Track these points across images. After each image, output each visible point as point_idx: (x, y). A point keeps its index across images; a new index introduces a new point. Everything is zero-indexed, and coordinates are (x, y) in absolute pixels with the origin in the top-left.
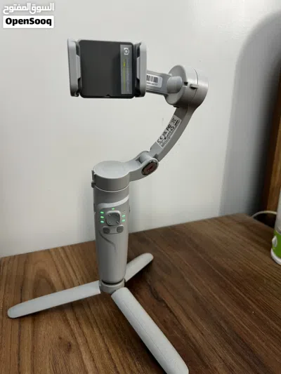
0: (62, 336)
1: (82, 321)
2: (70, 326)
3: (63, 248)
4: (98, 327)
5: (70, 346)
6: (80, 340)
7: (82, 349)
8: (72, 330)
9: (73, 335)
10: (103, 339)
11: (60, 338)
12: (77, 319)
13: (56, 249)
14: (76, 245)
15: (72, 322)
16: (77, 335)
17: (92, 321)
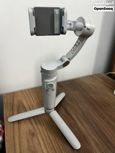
0: (30, 130)
1: (38, 123)
2: (33, 125)
3: (28, 90)
4: (44, 126)
5: (34, 134)
6: (37, 132)
7: (39, 136)
8: (34, 127)
9: (34, 129)
10: (47, 131)
11: (30, 131)
12: (36, 122)
13: (25, 90)
14: (33, 88)
15: (34, 124)
16: (36, 129)
17: (42, 123)
